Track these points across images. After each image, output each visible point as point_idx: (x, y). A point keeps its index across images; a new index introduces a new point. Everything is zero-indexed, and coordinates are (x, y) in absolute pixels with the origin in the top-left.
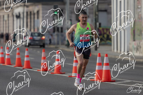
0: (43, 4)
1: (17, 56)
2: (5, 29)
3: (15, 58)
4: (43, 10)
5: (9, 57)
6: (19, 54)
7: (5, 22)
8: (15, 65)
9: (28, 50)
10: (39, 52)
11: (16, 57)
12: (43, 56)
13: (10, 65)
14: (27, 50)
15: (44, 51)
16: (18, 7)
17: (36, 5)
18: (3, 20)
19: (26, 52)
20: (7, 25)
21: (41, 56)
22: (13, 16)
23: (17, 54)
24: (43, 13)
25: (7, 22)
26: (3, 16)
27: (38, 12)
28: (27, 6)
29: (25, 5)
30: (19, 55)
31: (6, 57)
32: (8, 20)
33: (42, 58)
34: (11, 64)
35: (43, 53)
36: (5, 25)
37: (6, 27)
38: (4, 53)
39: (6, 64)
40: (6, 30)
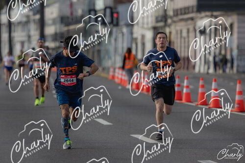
0: (239, 14)
1: (200, 90)
2: (183, 49)
3: (198, 93)
4: (239, 22)
5: (189, 91)
6: (203, 86)
7: (183, 40)
8: (197, 103)
9: (217, 80)
10: (232, 84)
11: (198, 90)
12: (238, 90)
13: (190, 102)
14: (215, 81)
15: (240, 83)
16: (202, 18)
17: (228, 16)
18: (181, 37)
19: (213, 83)
20: (186, 44)
21: (236, 89)
22: (195, 30)
23: (200, 86)
24: (239, 27)
25: (187, 40)
26: (181, 31)
27: (231, 26)
28: (216, 17)
29: (212, 16)
30: (203, 89)
31: (185, 91)
32: (188, 37)
33: (237, 93)
34: (192, 101)
35: (238, 85)
36: (183, 45)
37: (185, 47)
38: (182, 84)
39: (184, 101)
40: (185, 51)
